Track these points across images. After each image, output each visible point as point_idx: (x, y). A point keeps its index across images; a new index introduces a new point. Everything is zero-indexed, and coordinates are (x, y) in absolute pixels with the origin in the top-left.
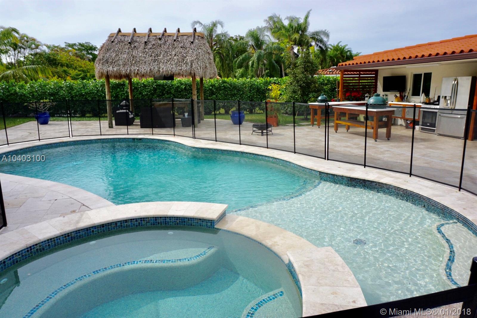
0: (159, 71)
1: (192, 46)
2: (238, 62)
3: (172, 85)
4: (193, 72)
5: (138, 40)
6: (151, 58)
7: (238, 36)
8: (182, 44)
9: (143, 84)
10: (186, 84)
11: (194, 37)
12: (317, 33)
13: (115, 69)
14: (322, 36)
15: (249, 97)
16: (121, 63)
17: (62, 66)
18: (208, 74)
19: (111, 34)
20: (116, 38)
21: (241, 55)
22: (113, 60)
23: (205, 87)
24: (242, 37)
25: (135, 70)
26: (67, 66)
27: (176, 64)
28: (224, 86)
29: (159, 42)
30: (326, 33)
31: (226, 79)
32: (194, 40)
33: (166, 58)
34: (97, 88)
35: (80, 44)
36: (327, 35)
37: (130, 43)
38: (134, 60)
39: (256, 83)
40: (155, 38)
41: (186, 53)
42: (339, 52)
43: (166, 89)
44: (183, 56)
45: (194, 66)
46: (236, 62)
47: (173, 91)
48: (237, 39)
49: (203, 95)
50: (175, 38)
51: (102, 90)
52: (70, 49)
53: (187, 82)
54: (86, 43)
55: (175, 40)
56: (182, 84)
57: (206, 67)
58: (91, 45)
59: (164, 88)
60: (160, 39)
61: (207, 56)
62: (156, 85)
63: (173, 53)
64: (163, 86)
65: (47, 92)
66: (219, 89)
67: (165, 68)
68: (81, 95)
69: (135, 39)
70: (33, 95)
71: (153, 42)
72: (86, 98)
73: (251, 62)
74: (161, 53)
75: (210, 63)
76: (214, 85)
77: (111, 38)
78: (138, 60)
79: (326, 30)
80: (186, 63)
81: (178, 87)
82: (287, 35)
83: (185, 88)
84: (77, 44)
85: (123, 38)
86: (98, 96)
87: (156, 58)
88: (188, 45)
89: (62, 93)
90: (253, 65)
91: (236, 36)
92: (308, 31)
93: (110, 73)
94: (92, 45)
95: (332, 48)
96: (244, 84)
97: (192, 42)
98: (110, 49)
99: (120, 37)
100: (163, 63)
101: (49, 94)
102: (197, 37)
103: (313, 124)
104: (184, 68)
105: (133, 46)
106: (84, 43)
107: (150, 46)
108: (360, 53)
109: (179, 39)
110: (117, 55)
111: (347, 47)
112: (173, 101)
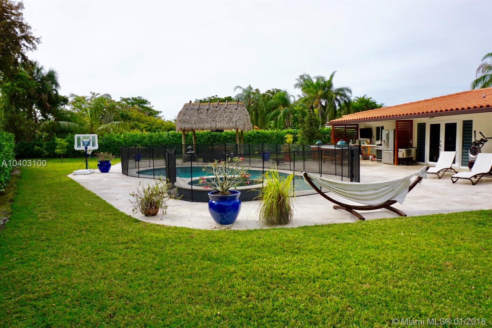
0: (216, 127)
1: (236, 111)
2: (270, 116)
3: (221, 135)
4: (237, 128)
5: (202, 108)
6: (211, 119)
7: (274, 89)
8: (230, 110)
9: (201, 134)
10: (231, 135)
11: (238, 105)
12: (341, 89)
13: (189, 126)
14: (346, 92)
15: (276, 143)
16: (193, 122)
17: (134, 120)
18: (246, 128)
19: (186, 104)
20: (189, 106)
21: (273, 111)
22: (188, 120)
23: (245, 136)
24: (278, 90)
25: (201, 127)
26: (137, 120)
27: (226, 123)
28: (258, 136)
29: (216, 109)
30: (349, 89)
31: (259, 131)
32: (237, 107)
33: (220, 119)
34: (169, 138)
35: (133, 98)
36: (350, 91)
37: (198, 110)
38: (201, 121)
39: (281, 133)
40: (213, 106)
41: (233, 116)
42: (364, 104)
43: (216, 138)
44: (231, 118)
45: (237, 124)
46: (269, 116)
47: (222, 139)
48: (274, 92)
49: (243, 142)
50: (226, 106)
51: (172, 138)
52: (124, 102)
53: (232, 133)
54: (139, 97)
55: (226, 108)
56: (228, 134)
57: (245, 124)
58: (142, 99)
59: (215, 137)
60: (216, 107)
61: (246, 117)
62: (210, 135)
63: (225, 116)
64: (215, 136)
65: (136, 140)
66: (254, 137)
67: (219, 125)
68: (159, 142)
69: (200, 107)
70: (126, 143)
71: (212, 109)
72: (161, 144)
73: (279, 117)
74: (217, 116)
75: (248, 122)
76: (251, 135)
77: (186, 107)
78: (203, 120)
79: (348, 87)
80: (233, 122)
81: (225, 136)
82: (314, 91)
83: (230, 137)
84: (131, 98)
85: (193, 107)
86: (170, 143)
87: (214, 119)
88: (234, 111)
89: (145, 141)
90: (280, 119)
91: (273, 89)
92: (333, 87)
93: (186, 128)
94: (144, 99)
95: (358, 100)
96: (272, 134)
97: (236, 109)
98: (186, 114)
99: (191, 106)
100: (219, 122)
101: (137, 142)
102: (239, 105)
103: (314, 160)
104: (231, 125)
105: (200, 112)
106: (137, 97)
107: (210, 111)
108: (384, 104)
109: (228, 107)
110: (190, 118)
111: (371, 100)
112: (225, 145)
